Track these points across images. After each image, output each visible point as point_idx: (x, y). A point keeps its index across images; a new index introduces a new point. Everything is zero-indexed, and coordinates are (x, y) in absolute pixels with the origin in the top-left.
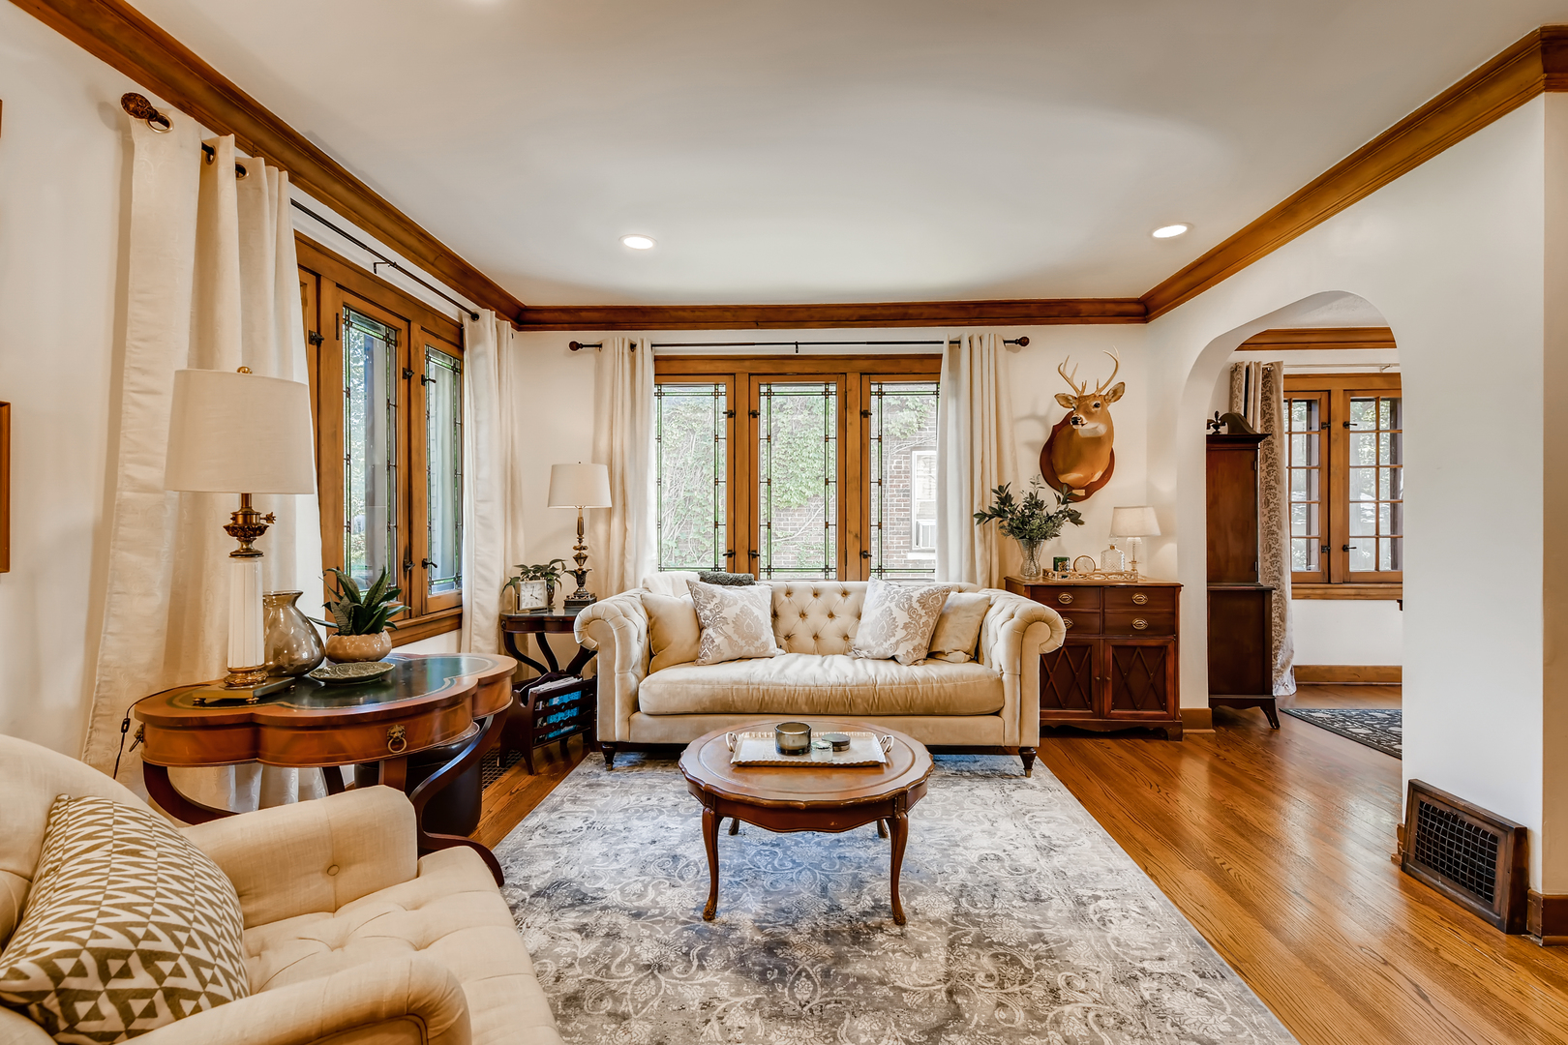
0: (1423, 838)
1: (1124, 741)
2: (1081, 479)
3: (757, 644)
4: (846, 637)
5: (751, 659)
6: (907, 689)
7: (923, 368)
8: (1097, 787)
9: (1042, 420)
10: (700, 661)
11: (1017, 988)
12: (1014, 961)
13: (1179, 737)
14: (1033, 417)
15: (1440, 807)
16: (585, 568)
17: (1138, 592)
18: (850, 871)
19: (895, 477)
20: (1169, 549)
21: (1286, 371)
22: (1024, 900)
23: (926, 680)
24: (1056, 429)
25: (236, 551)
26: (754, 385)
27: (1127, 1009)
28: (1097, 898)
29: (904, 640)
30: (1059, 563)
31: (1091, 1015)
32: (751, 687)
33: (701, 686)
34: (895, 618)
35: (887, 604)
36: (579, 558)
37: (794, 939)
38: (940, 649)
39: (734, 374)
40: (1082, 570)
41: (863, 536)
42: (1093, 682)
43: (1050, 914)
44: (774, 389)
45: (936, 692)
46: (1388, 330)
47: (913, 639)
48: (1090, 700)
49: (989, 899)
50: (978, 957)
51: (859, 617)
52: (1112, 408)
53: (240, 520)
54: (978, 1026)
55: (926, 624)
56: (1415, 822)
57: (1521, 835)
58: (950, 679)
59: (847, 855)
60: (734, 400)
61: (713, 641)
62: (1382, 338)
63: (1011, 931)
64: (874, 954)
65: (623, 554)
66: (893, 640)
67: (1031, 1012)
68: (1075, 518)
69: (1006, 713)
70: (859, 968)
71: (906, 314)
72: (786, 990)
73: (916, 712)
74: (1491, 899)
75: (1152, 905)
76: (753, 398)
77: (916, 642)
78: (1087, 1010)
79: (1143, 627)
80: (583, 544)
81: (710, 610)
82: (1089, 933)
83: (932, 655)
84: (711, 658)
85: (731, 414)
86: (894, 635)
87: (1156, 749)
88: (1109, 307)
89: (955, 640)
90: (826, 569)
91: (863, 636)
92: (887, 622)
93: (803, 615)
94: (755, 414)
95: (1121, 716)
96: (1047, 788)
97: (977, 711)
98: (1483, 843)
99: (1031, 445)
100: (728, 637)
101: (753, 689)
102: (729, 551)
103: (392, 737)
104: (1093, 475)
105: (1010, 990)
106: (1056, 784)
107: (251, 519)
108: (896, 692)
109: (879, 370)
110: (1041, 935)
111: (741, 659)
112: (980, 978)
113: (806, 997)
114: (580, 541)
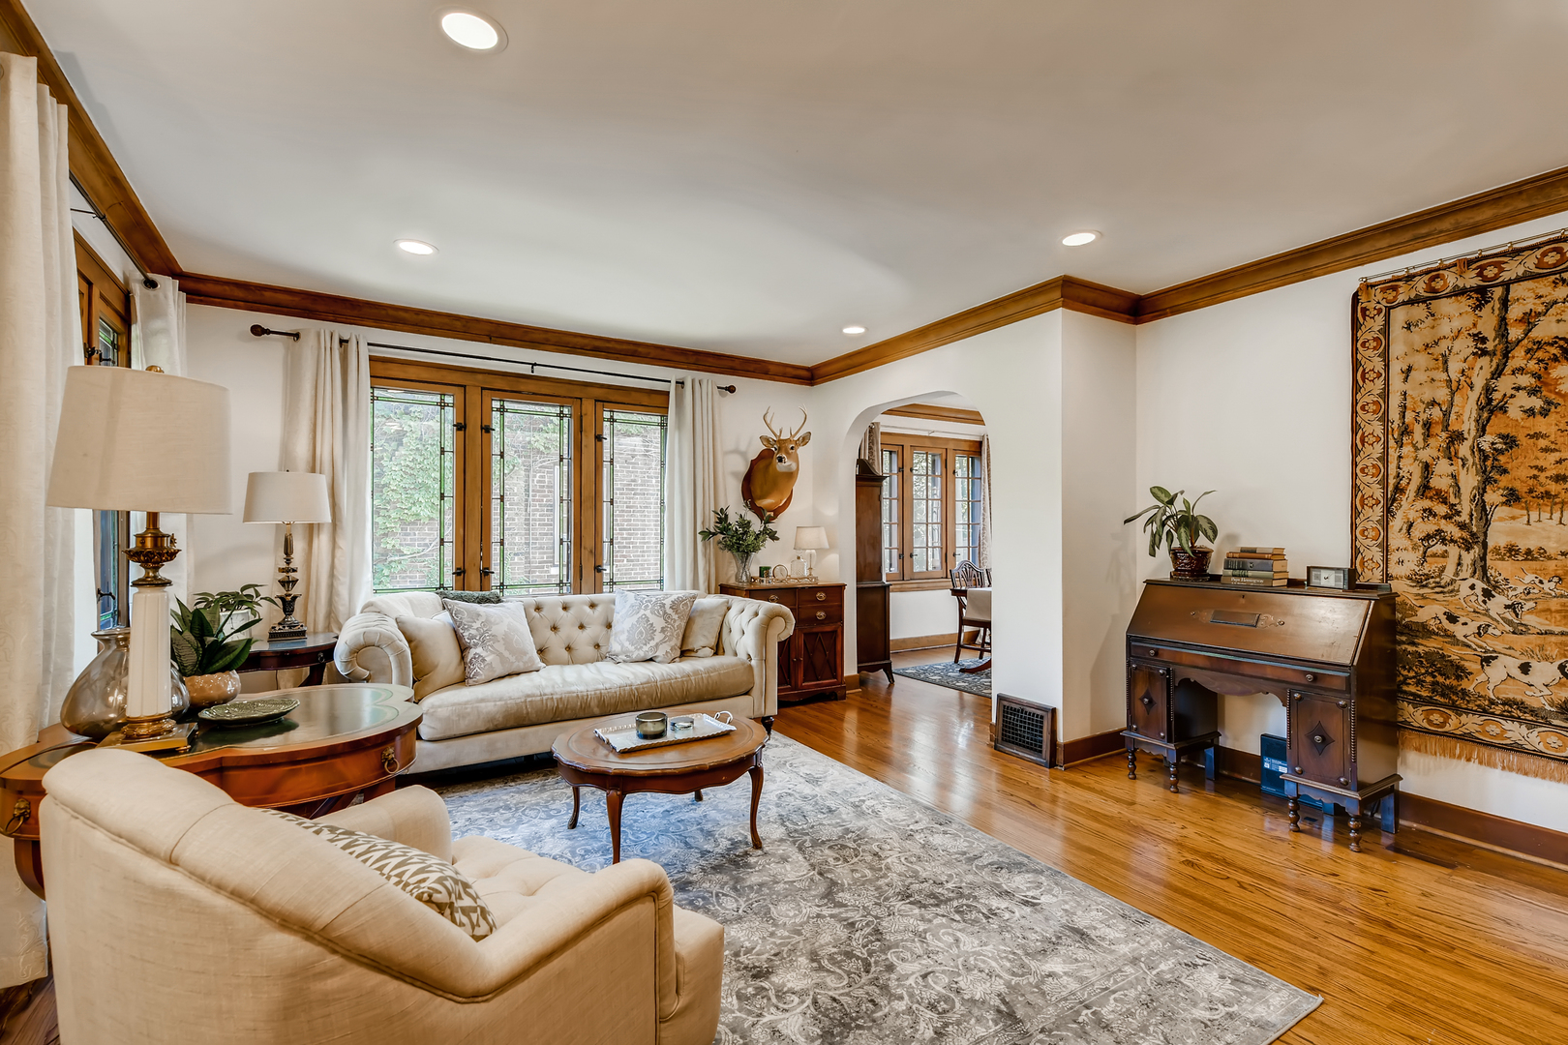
0: (1006, 726)
1: (812, 705)
2: (772, 504)
3: (526, 659)
4: (597, 646)
5: (518, 674)
6: (683, 681)
7: (654, 402)
8: (815, 738)
9: (743, 454)
10: (471, 681)
11: (855, 860)
12: (843, 847)
13: (844, 697)
14: (736, 451)
15: (1014, 706)
16: (294, 592)
17: (818, 591)
18: (695, 828)
19: (538, 491)
20: (833, 558)
21: (882, 429)
22: (824, 813)
23: (696, 673)
24: (754, 463)
25: (139, 580)
26: (486, 399)
27: (918, 851)
28: (864, 801)
29: (663, 642)
30: (764, 571)
31: (903, 859)
32: (545, 698)
33: (493, 704)
34: (652, 624)
35: (642, 612)
36: (286, 583)
37: (693, 878)
38: (690, 647)
39: (465, 387)
40: (779, 576)
41: (596, 552)
42: (791, 663)
43: (844, 816)
44: (507, 405)
45: (705, 681)
46: (978, 413)
47: (670, 640)
48: (789, 677)
49: (803, 819)
50: (822, 851)
51: (609, 626)
52: (801, 451)
53: (149, 543)
54: (849, 884)
55: (679, 627)
56: (1001, 720)
57: (1054, 711)
58: (714, 669)
59: (683, 818)
60: (464, 410)
61: (484, 660)
62: (975, 418)
63: (829, 831)
64: (757, 869)
65: (332, 575)
66: (652, 643)
67: (872, 868)
68: (773, 536)
69: (755, 692)
70: (754, 879)
71: (636, 351)
72: (717, 907)
73: (690, 700)
74: (1041, 752)
75: (893, 796)
76: (485, 413)
77: (672, 643)
78: (899, 858)
79: (823, 617)
80: (292, 566)
81: (477, 629)
82: (872, 821)
83: (685, 653)
84: (482, 677)
85: (460, 427)
86: (653, 639)
87: (834, 706)
88: (789, 370)
89: (703, 639)
90: (560, 584)
91: (618, 642)
92: (645, 628)
93: (554, 628)
94: (487, 429)
95: (809, 687)
96: (786, 745)
97: (735, 693)
98: (1037, 721)
99: (735, 474)
100: (500, 655)
101: (547, 700)
102: (458, 569)
103: (386, 759)
104: (781, 501)
105: (853, 862)
106: (792, 741)
107: (162, 542)
108: (674, 686)
109: (613, 399)
110: (848, 829)
111: (510, 675)
112: (831, 861)
113: (735, 905)
114: (288, 561)
